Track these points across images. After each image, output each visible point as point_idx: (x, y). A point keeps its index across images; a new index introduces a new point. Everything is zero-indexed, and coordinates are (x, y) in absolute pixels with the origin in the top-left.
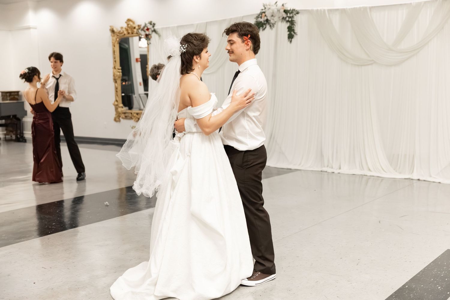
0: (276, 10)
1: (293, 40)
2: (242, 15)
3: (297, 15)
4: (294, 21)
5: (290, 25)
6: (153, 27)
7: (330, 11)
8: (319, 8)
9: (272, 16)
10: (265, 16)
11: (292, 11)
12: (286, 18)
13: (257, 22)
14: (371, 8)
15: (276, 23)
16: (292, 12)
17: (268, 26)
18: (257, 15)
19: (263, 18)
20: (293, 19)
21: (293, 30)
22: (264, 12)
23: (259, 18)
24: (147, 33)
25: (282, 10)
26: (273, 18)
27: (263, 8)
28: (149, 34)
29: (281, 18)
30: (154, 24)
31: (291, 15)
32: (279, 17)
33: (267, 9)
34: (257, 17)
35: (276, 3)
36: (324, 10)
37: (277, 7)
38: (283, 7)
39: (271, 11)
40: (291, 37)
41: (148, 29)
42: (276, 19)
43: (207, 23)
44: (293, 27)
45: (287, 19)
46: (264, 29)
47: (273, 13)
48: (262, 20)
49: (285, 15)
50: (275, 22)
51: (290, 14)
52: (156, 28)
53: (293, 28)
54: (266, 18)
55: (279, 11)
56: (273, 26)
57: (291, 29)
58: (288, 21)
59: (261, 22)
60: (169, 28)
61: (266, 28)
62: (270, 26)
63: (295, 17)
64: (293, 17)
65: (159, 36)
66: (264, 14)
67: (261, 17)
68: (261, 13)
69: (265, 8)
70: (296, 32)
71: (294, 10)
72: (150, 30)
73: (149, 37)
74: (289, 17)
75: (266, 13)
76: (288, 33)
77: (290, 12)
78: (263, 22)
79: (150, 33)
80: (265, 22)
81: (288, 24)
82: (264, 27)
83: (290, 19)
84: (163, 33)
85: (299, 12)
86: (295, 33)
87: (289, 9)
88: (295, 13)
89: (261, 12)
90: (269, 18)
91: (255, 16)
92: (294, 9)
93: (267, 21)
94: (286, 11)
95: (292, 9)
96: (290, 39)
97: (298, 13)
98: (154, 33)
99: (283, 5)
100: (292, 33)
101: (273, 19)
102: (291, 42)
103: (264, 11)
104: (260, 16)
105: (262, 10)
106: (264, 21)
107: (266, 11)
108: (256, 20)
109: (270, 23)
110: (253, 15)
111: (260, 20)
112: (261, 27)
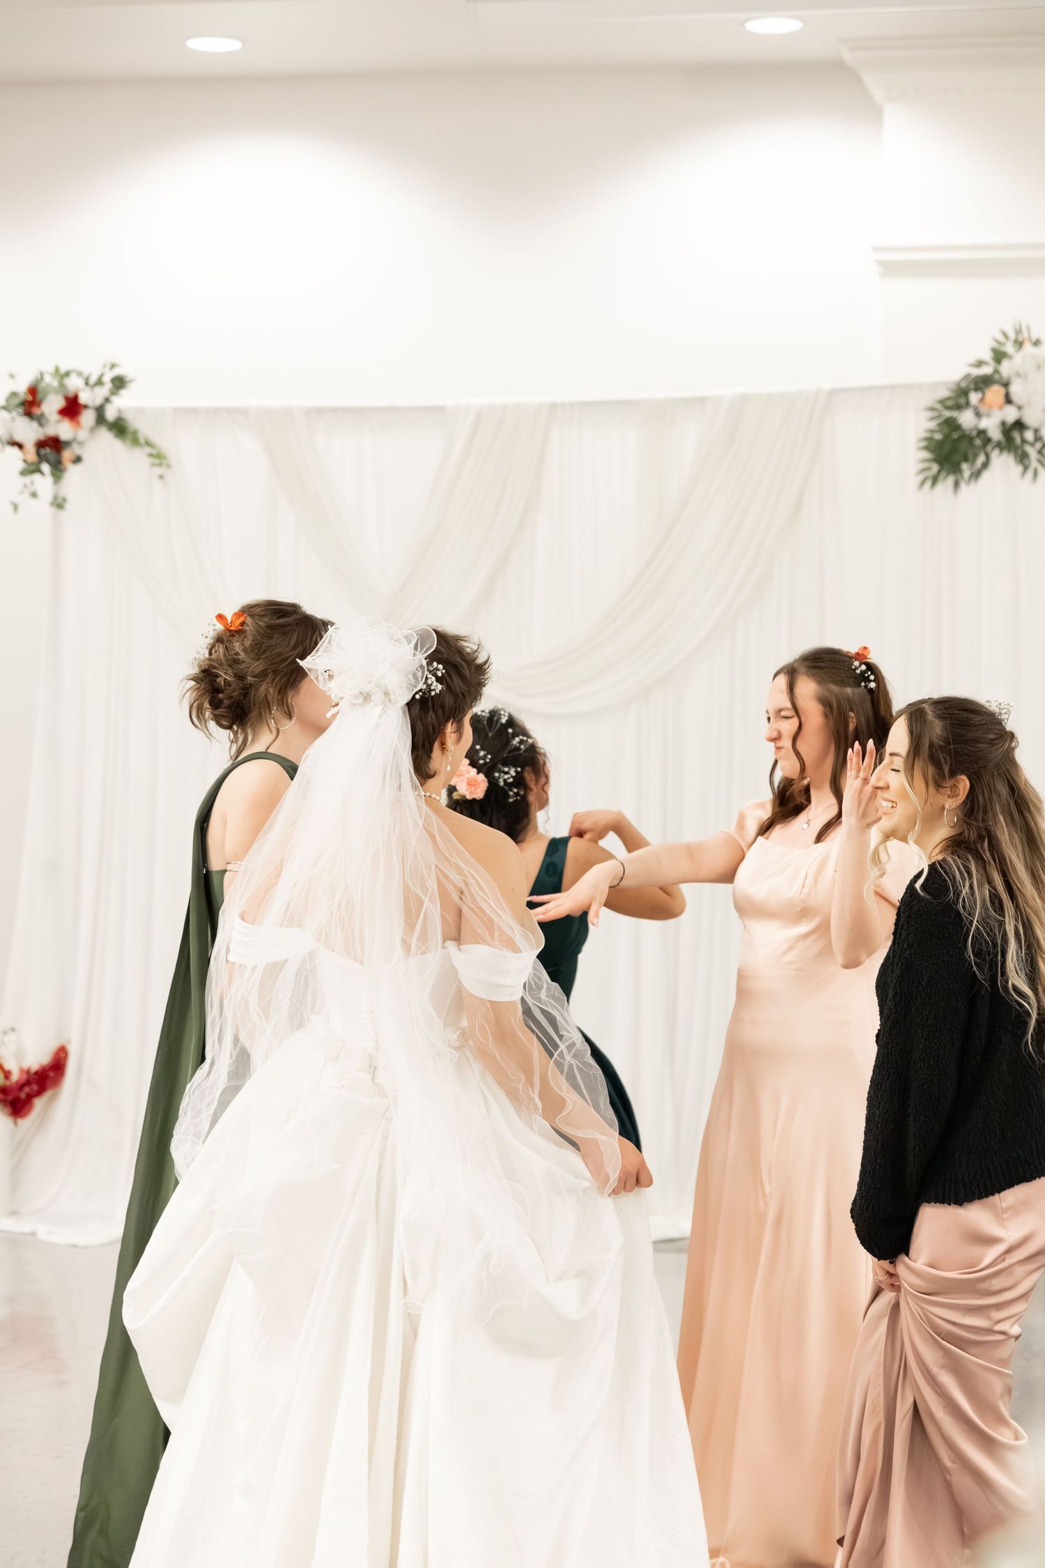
10: (1008, 400)
17: (1002, 464)
18: (944, 393)
19: (991, 411)
22: (999, 380)
23: (959, 407)
24: (64, 430)
27: (987, 356)
28: (67, 444)
30: (119, 383)
33: (1016, 365)
41: (72, 409)
43: (554, 406)
46: (976, 475)
48: (987, 422)
52: (128, 402)
54: (1011, 415)
59: (979, 434)
60: (243, 412)
61: (985, 465)
62: (1023, 458)
65: (159, 458)
66: (995, 393)
67: (977, 407)
69: (1002, 356)
72: (88, 418)
73: (67, 455)
78: (991, 432)
79: (82, 434)
80: (1000, 437)
82: (981, 459)
89: (967, 376)
90: (1031, 418)
91: (930, 398)
93: (1014, 428)
98: (106, 437)
103: (987, 370)
104: (974, 397)
105: (980, 364)
106: (1001, 430)
107: (1018, 375)
108: (932, 419)
109: (1024, 441)
110: (908, 387)
111: (966, 419)
112: (966, 459)
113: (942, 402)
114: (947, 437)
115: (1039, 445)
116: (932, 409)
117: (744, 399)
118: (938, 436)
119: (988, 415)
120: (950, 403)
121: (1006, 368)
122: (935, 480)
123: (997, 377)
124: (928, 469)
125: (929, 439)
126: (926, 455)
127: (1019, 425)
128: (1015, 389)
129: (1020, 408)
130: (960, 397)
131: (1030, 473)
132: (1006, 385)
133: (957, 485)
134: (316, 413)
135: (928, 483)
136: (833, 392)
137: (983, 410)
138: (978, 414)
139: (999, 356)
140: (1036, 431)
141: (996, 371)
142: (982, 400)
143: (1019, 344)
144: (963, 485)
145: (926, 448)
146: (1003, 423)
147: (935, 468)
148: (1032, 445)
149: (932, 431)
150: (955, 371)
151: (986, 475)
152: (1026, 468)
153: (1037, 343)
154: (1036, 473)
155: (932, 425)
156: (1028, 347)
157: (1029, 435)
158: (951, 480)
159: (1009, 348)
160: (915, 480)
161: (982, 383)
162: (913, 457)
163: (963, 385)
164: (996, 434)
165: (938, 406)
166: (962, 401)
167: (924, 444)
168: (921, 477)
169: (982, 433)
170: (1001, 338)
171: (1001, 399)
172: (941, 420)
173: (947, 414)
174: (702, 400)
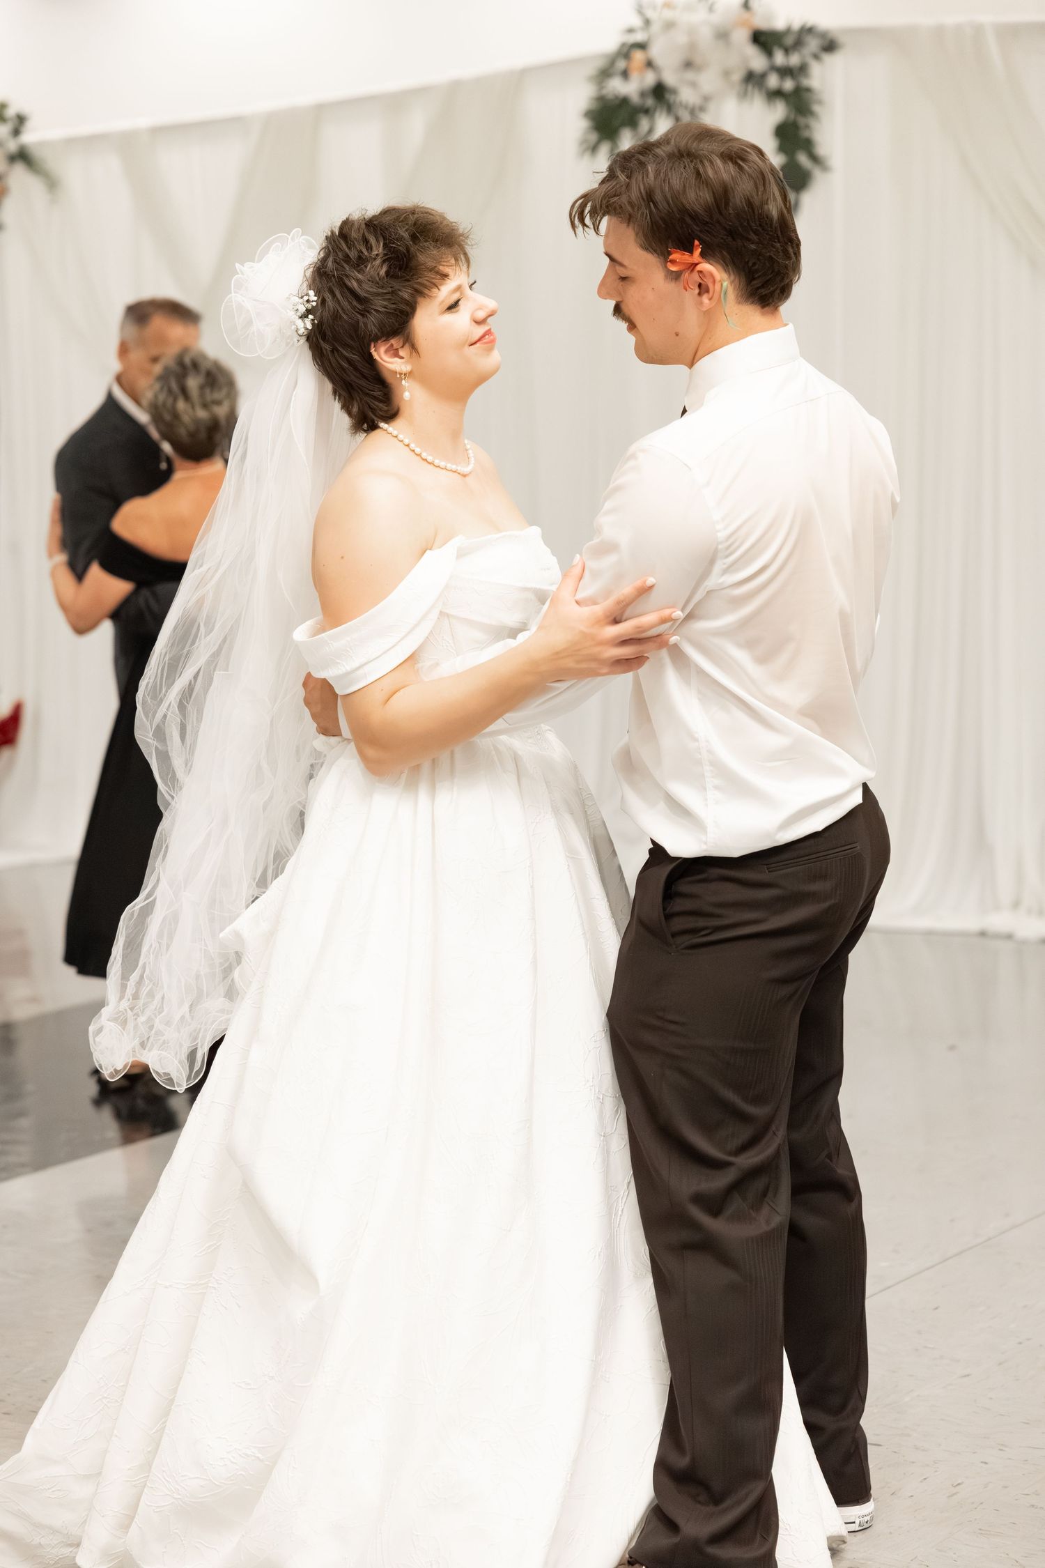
0: (705, 34)
2: (517, 65)
3: (828, 59)
4: (808, 90)
5: (792, 116)
6: (16, 132)
7: (1011, 33)
8: (950, 20)
9: (688, 65)
10: (650, 64)
11: (796, 39)
12: (763, 76)
13: (601, 99)
15: (712, 107)
16: (798, 43)
18: (600, 63)
19: (635, 76)
20: (806, 82)
21: (808, 145)
22: (642, 46)
23: (611, 76)
25: (741, 37)
26: (690, 75)
27: (636, 21)
29: (737, 76)
30: (21, 120)
31: (794, 60)
32: (727, 74)
33: (655, 28)
34: (605, 74)
36: (978, 29)
37: (716, 18)
38: (746, 15)
39: (681, 39)
42: (709, 81)
43: (319, 107)
44: (806, 126)
45: (773, 81)
47: (692, 46)
48: (630, 88)
49: (758, 61)
50: (707, 99)
51: (787, 51)
52: (29, 137)
53: (806, 133)
54: (650, 79)
55: (723, 35)
57: (791, 139)
58: (777, 94)
59: (624, 101)
60: (104, 137)
63: (816, 69)
64: (803, 69)
65: (52, 183)
66: (638, 56)
67: (625, 74)
68: (625, 50)
69: (647, 22)
70: (821, 152)
71: (808, 31)
74: (785, 72)
75: (655, 52)
77: (789, 41)
78: (635, 99)
80: (650, 102)
81: (778, 112)
83: (788, 85)
84: (72, 172)
85: (842, 39)
86: (815, 159)
87: (779, 24)
88: (813, 44)
89: (623, 45)
90: (670, 79)
91: (591, 69)
92: (809, 24)
93: (660, 92)
94: (764, 40)
95: (796, 26)
97: (830, 46)
98: (19, 170)
99: (746, 5)
100: (803, 159)
101: (693, 85)
103: (639, 37)
104: (621, 64)
105: (631, 31)
106: (643, 94)
107: (654, 38)
109: (674, 104)
111: (618, 87)
112: (626, 125)
113: (599, 74)
118: (598, 105)
119: (632, 81)
122: (594, 148)
123: (642, 43)
124: (588, 139)
125: (590, 109)
126: (587, 124)
127: (663, 89)
129: (658, 70)
130: (610, 66)
132: (648, 48)
134: (158, 132)
135: (587, 153)
136: (523, 72)
137: (628, 75)
138: (623, 81)
140: (678, 94)
142: (626, 66)
145: (589, 118)
147: (594, 137)
149: (593, 101)
150: (611, 42)
157: (672, 95)
158: (606, 148)
159: (651, 13)
160: (576, 151)
161: (630, 50)
162: (576, 130)
166: (613, 69)
167: (585, 113)
168: (581, 148)
169: (625, 99)
171: (643, 63)
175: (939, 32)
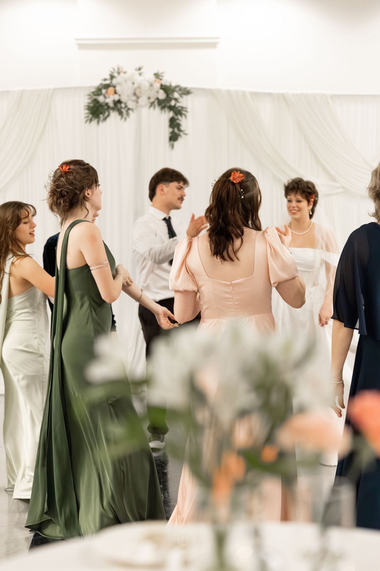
0: (145, 84)
1: (176, 143)
2: (52, 87)
3: (185, 97)
5: (174, 116)
7: (255, 95)
8: (233, 88)
9: (134, 94)
10: (115, 93)
12: (164, 101)
14: (334, 97)
15: (137, 109)
16: (175, 91)
17: (114, 115)
18: (93, 90)
20: (180, 104)
21: (178, 126)
23: (99, 95)
25: (157, 86)
26: (135, 98)
27: (108, 77)
29: (152, 100)
32: (149, 99)
33: (118, 80)
35: (140, 69)
36: (244, 93)
38: (157, 79)
40: (174, 137)
42: (143, 101)
44: (178, 119)
46: (105, 119)
47: (139, 87)
48: (110, 100)
49: (162, 95)
50: (136, 106)
53: (178, 121)
54: (116, 98)
55: (151, 86)
56: (128, 114)
57: (173, 123)
61: (108, 116)
62: (121, 113)
63: (181, 100)
66: (111, 89)
68: (103, 86)
70: (182, 128)
76: (171, 130)
77: (172, 89)
81: (170, 115)
82: (107, 114)
85: (192, 91)
86: (180, 130)
88: (180, 92)
89: (101, 84)
90: (123, 99)
91: (89, 91)
92: (178, 85)
94: (164, 88)
95: (174, 85)
96: (172, 142)
99: (157, 75)
100: (176, 130)
102: (172, 146)
103: (108, 82)
104: (104, 91)
105: (105, 80)
106: (114, 103)
107: (119, 84)
108: (89, 99)
109: (121, 107)
110: (80, 88)
111: (101, 99)
112: (101, 113)
113: (93, 93)
114: (95, 106)
115: (126, 109)
116: (89, 95)
117: (23, 92)
118: (92, 105)
119: (109, 97)
120: (96, 93)
121: (114, 82)
122: (91, 120)
123: (111, 85)
124: (88, 117)
125: (88, 106)
126: (87, 111)
127: (119, 102)
128: (118, 89)
129: (120, 95)
130: (98, 91)
131: (123, 119)
132: (114, 87)
133: (98, 122)
135: (88, 122)
136: (55, 90)
137: (107, 95)
138: (105, 97)
139: (112, 77)
140: (125, 104)
141: (111, 83)
142: (107, 92)
143: (119, 73)
144: (101, 123)
145: (88, 109)
146: (114, 101)
147: (91, 116)
148: (124, 108)
149: (89, 103)
150: (97, 82)
151: (108, 119)
152: (122, 116)
153: (125, 73)
154: (125, 119)
155: (89, 101)
156: (122, 74)
157: (123, 105)
158: (96, 121)
159: (115, 74)
160: (84, 120)
161: (107, 86)
162: (83, 113)
163: (100, 87)
164: (111, 105)
165: (92, 94)
166: (99, 92)
167: (86, 107)
168: (86, 119)
169: (107, 104)
170: (112, 70)
171: (113, 92)
172: (92, 99)
173: (95, 97)
174: (8, 92)
175: (229, 92)
